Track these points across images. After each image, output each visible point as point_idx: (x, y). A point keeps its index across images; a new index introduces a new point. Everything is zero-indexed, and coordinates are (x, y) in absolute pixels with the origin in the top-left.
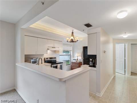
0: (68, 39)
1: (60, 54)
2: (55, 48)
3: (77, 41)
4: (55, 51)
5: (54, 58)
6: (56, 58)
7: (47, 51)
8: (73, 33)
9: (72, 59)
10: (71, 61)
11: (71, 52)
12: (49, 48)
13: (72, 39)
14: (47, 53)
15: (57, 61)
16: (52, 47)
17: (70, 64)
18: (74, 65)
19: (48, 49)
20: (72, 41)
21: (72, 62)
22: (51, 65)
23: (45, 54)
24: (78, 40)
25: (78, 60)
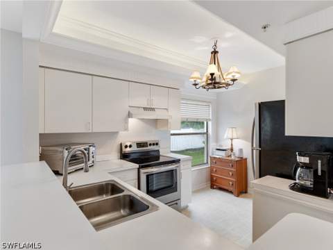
0: (196, 75)
1: (172, 132)
2: (153, 109)
3: (234, 80)
4: (155, 122)
5: (150, 145)
6: (157, 144)
7: (126, 122)
8: (215, 52)
9: (213, 145)
10: (210, 154)
11: (210, 123)
12: (132, 111)
13: (212, 74)
14: (126, 129)
15: (161, 154)
16: (145, 109)
17: (205, 161)
18: (218, 166)
19: (130, 115)
20: (213, 83)
21: (213, 158)
22: (139, 169)
23: (120, 132)
24: (237, 76)
25: (232, 150)
